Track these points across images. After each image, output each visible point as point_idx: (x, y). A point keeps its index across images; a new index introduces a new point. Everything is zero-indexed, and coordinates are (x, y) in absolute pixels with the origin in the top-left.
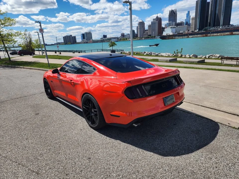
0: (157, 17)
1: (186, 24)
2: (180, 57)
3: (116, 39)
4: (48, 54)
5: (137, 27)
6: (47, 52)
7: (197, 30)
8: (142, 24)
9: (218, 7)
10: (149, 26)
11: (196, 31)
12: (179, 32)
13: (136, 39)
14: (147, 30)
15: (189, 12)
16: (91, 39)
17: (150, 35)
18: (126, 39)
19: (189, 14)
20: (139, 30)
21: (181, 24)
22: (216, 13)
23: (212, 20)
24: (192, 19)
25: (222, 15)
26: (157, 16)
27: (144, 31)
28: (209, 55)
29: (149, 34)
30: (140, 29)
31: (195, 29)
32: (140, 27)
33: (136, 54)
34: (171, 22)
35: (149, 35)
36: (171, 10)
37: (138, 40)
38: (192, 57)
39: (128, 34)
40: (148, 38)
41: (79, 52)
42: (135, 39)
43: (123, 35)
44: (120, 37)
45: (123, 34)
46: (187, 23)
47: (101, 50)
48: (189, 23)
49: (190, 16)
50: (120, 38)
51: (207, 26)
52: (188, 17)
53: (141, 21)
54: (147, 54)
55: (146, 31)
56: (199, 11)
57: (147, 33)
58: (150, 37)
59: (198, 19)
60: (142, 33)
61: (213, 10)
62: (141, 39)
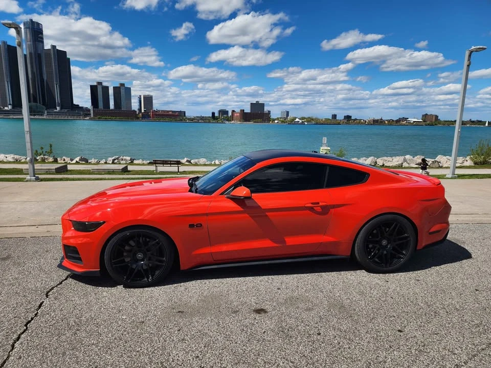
2: (53, 162)
7: (10, 107)
9: (44, 69)
11: (6, 108)
22: (43, 79)
23: (37, 91)
25: (57, 84)
28: (113, 158)
31: (4, 105)
38: (81, 162)
56: (6, 69)
59: (6, 83)
61: (35, 72)
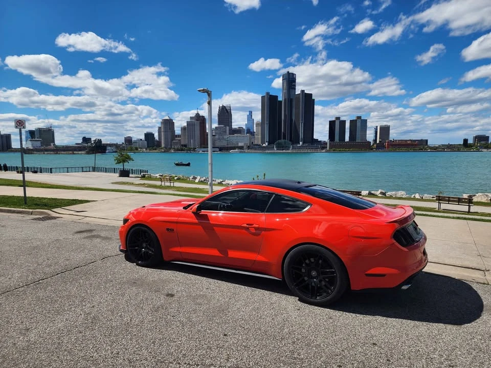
0: (198, 115)
1: (247, 133)
3: (112, 148)
4: (26, 179)
5: (160, 128)
6: (26, 174)
7: (267, 144)
8: (168, 124)
9: (294, 110)
10: (183, 129)
11: (264, 145)
12: (238, 144)
13: (157, 151)
14: (179, 136)
15: (251, 113)
16: (52, 144)
17: (185, 146)
18: (137, 149)
19: (252, 116)
20: (162, 134)
21: (239, 131)
22: (292, 120)
23: (287, 129)
24: (257, 124)
25: (302, 123)
26: (196, 113)
27: (174, 136)
29: (182, 143)
30: (165, 131)
31: (263, 142)
32: (165, 128)
33: (177, 179)
34: (223, 126)
35: (182, 145)
36: (221, 106)
37: (162, 152)
39: (141, 140)
40: (182, 150)
41: (35, 172)
42: (156, 149)
43: (129, 140)
44: (123, 143)
45: (129, 138)
46: (249, 131)
47: (91, 169)
48: (251, 130)
49: (253, 120)
50: (123, 147)
51: (280, 138)
52: (250, 120)
53: (167, 118)
54: (202, 182)
55: (176, 136)
56: (267, 113)
57: (179, 140)
58: (184, 148)
59: (266, 125)
60: (169, 140)
61: (287, 114)
62: (167, 150)
